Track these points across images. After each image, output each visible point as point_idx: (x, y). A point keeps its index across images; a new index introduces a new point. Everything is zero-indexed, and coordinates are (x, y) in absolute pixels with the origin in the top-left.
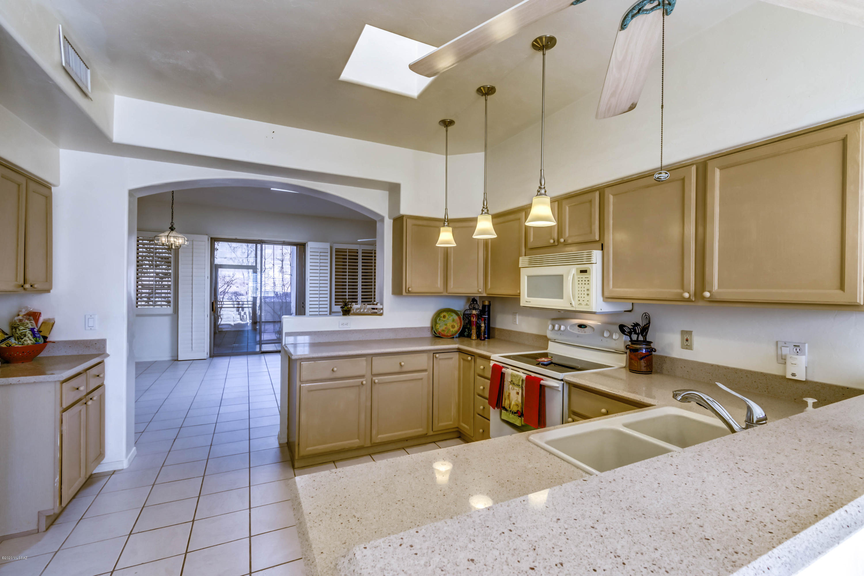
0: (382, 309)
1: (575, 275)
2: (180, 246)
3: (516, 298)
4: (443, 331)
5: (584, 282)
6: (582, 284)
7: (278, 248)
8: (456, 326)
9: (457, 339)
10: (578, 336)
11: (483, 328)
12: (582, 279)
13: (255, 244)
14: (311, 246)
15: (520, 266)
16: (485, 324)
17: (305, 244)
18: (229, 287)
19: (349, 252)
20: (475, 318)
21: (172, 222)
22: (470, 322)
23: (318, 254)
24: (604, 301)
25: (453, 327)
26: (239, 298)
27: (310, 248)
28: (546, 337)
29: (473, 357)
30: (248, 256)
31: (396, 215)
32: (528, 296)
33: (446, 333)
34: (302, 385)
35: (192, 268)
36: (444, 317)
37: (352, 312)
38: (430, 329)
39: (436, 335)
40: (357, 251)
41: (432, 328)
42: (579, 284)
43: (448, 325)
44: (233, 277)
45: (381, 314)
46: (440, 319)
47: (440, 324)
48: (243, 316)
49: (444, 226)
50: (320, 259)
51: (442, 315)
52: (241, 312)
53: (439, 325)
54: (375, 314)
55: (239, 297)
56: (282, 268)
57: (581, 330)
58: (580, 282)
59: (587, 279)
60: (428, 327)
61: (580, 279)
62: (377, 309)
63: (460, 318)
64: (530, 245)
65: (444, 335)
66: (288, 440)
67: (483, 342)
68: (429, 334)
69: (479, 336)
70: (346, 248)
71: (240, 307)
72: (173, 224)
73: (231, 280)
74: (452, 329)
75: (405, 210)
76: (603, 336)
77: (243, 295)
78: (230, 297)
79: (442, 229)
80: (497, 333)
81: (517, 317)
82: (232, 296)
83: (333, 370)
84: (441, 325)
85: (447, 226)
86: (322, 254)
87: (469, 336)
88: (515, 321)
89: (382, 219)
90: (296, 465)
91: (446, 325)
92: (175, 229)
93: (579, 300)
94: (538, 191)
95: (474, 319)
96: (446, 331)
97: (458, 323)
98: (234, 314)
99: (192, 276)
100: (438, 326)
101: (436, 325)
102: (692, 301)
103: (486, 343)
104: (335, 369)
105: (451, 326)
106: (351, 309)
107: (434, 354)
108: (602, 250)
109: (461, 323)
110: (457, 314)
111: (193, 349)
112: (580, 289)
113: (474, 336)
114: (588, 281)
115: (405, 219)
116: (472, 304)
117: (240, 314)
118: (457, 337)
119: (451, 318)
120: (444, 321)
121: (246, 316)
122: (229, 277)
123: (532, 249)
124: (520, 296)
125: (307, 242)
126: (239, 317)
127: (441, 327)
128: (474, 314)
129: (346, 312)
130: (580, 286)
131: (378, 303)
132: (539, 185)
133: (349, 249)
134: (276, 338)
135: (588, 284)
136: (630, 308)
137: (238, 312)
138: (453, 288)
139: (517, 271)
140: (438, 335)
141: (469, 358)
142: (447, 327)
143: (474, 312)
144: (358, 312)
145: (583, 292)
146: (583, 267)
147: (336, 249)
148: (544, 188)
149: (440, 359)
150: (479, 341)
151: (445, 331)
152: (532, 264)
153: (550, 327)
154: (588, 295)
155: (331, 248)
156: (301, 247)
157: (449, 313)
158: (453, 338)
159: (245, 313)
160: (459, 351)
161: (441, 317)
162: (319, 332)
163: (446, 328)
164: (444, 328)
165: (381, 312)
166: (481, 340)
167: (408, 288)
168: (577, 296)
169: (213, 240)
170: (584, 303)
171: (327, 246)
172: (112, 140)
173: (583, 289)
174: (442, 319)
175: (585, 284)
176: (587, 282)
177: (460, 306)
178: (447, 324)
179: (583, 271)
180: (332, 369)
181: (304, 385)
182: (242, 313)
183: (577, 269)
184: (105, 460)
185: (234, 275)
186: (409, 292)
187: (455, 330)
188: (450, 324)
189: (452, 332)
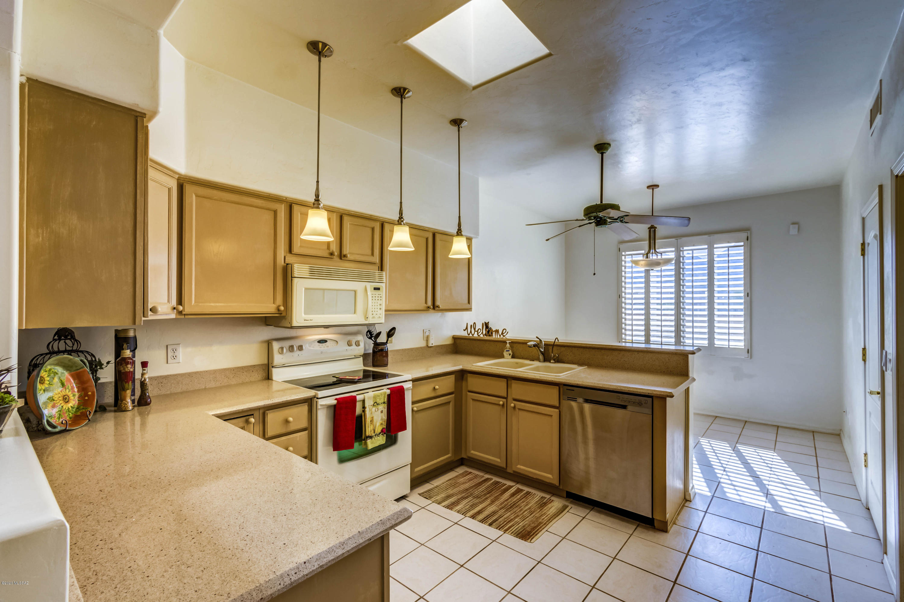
1: (369, 291)
5: (377, 298)
6: (375, 299)
12: (375, 295)
15: (294, 276)
25: (66, 399)
32: (305, 314)
36: (42, 380)
42: (372, 300)
43: (56, 397)
57: (322, 345)
58: (374, 298)
59: (380, 296)
61: (374, 296)
64: (295, 251)
74: (65, 406)
81: (180, 350)
88: (174, 359)
93: (373, 314)
97: (72, 388)
105: (61, 398)
112: (374, 304)
114: (381, 297)
116: (56, 340)
119: (56, 380)
123: (296, 255)
130: (374, 301)
135: (381, 300)
145: (376, 307)
146: (377, 285)
152: (314, 274)
154: (380, 309)
163: (55, 407)
168: (370, 310)
170: (376, 316)
173: (376, 304)
174: (40, 386)
175: (378, 300)
176: (379, 298)
178: (52, 396)
179: (377, 288)
183: (371, 286)
187: (72, 406)
188: (60, 395)
189: (69, 411)
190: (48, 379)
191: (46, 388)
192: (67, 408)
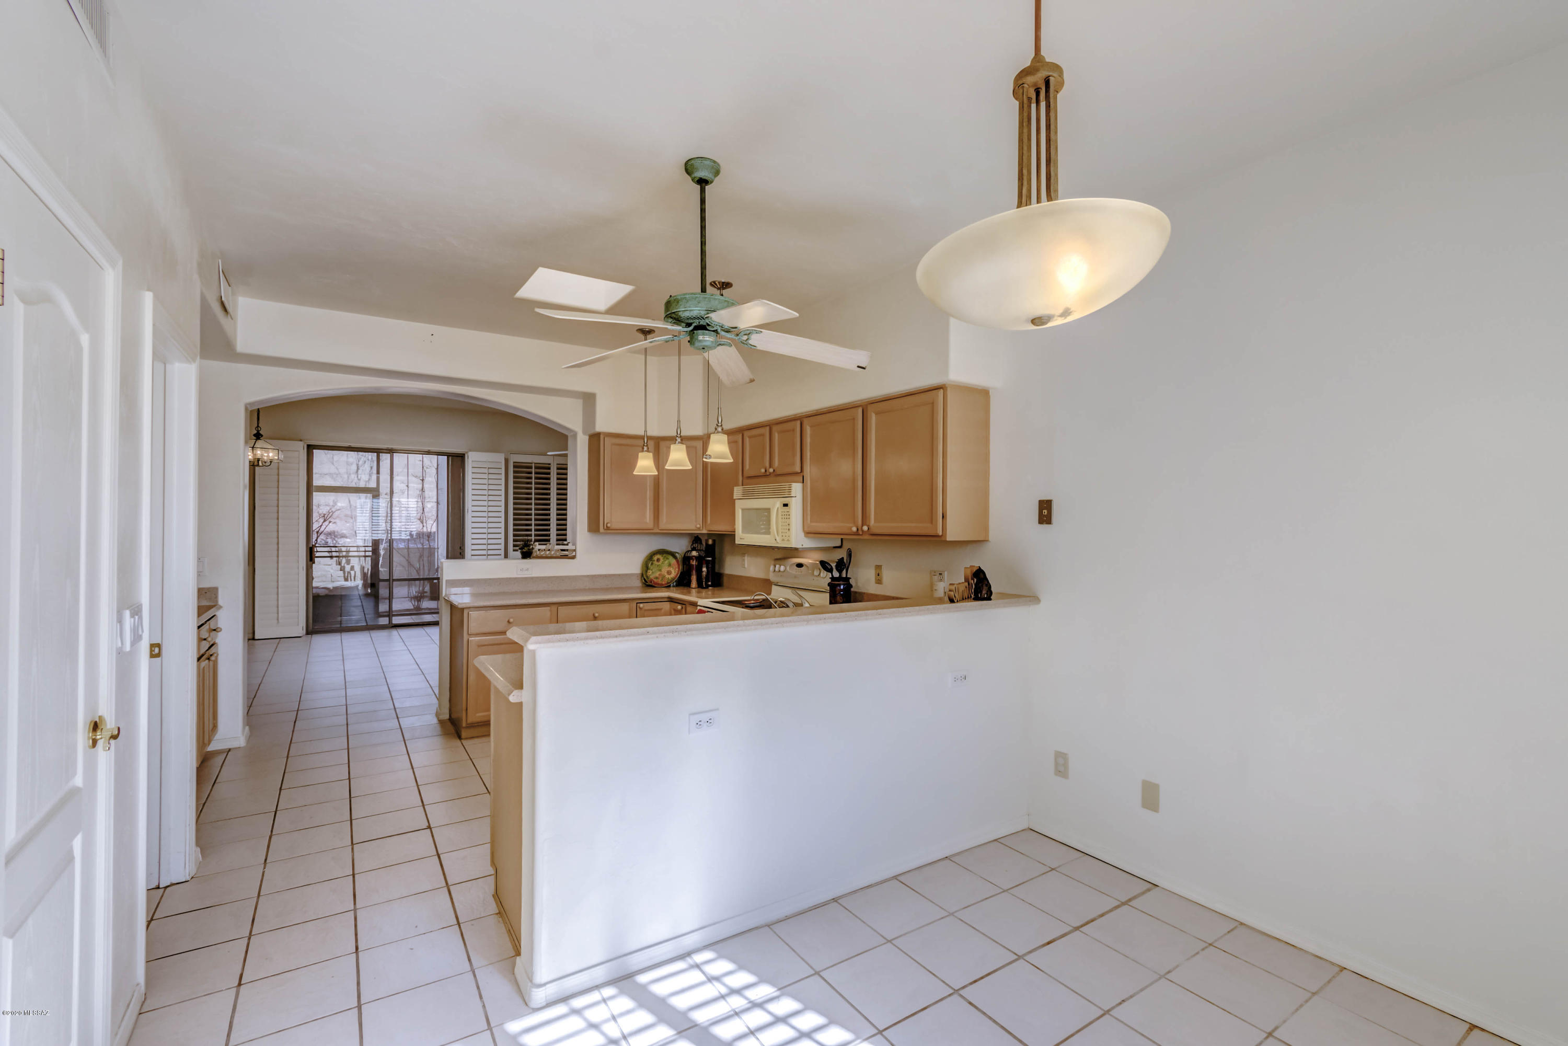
0: (575, 550)
1: (780, 509)
2: (271, 462)
3: (732, 536)
4: (657, 578)
5: (786, 517)
6: (784, 518)
7: (415, 459)
8: (673, 572)
9: (675, 589)
10: (795, 577)
11: (704, 574)
13: (376, 454)
14: (473, 459)
15: (735, 498)
16: (707, 568)
17: (464, 454)
18: (327, 523)
19: (536, 468)
20: (695, 561)
21: (258, 426)
22: (690, 567)
23: (486, 471)
24: (805, 536)
25: (669, 573)
26: (340, 543)
27: (473, 461)
28: (769, 580)
29: (684, 606)
30: (358, 469)
31: (592, 432)
32: (742, 532)
33: (660, 581)
34: (470, 639)
35: (278, 494)
36: (658, 560)
37: (534, 554)
38: (640, 577)
39: (647, 584)
40: (548, 465)
41: (642, 575)
42: (782, 518)
43: (663, 570)
44: (333, 506)
45: (574, 557)
46: (652, 564)
47: (652, 569)
48: (349, 573)
49: (643, 451)
50: (488, 479)
51: (655, 558)
52: (344, 567)
54: (566, 557)
55: (339, 540)
56: (423, 490)
57: (800, 569)
58: (783, 516)
59: (788, 514)
60: (636, 574)
61: (783, 513)
62: (567, 550)
63: (678, 561)
64: (746, 474)
65: (658, 584)
66: (450, 716)
67: (704, 591)
68: (638, 583)
69: (700, 585)
70: (530, 462)
71: (343, 557)
72: (259, 429)
73: (330, 511)
74: (667, 576)
75: (601, 426)
76: (813, 574)
77: (347, 537)
78: (323, 540)
79: (640, 454)
80: (725, 580)
81: (746, 558)
82: (327, 538)
83: (509, 622)
84: (653, 571)
85: (646, 451)
86: (491, 471)
87: (688, 585)
88: (744, 565)
89: (575, 435)
90: (464, 734)
91: (660, 570)
92: (262, 436)
93: (782, 536)
94: (716, 429)
95: (694, 563)
96: (661, 578)
97: (675, 568)
98: (332, 569)
99: (278, 506)
100: (650, 572)
101: (647, 572)
102: (859, 535)
103: (710, 593)
104: (511, 620)
105: (666, 572)
106: (534, 551)
107: (638, 604)
108: (803, 482)
109: (679, 568)
110: (675, 557)
111: (280, 621)
112: (783, 524)
113: (694, 583)
114: (790, 515)
115: (602, 437)
116: (694, 543)
117: (342, 569)
118: (674, 586)
119: (667, 562)
120: (658, 566)
121: (355, 572)
122: (327, 505)
123: (749, 477)
124: (735, 532)
125: (467, 452)
126: (343, 575)
127: (653, 574)
128: (694, 556)
129: (527, 554)
130: (783, 520)
131: (569, 543)
132: (717, 423)
133: (535, 463)
134: (412, 608)
135: (790, 518)
136: (839, 544)
137: (339, 567)
138: (666, 523)
139: (733, 502)
140: (649, 583)
141: (679, 607)
142: (661, 573)
143: (694, 553)
144: (543, 554)
145: (786, 528)
146: (786, 501)
147: (514, 462)
148: (721, 425)
149: (646, 610)
150: (700, 589)
151: (659, 578)
152: (747, 495)
153: (772, 568)
154: (790, 530)
155: (507, 461)
156: (457, 461)
157: (664, 555)
158: (669, 586)
159: (352, 568)
160: (671, 600)
161: (654, 561)
162: (490, 579)
163: (659, 575)
164: (657, 574)
165: (574, 554)
166: (703, 588)
167: (607, 523)
168: (780, 531)
169: (310, 448)
170: (792, 540)
171: (500, 458)
172: (236, 351)
173: (785, 524)
174: (655, 563)
175: (788, 519)
177: (680, 546)
179: (786, 505)
180: (507, 620)
181: (473, 639)
182: (348, 568)
183: (782, 502)
184: (218, 736)
185: (335, 503)
186: (608, 528)
191: (659, 563)
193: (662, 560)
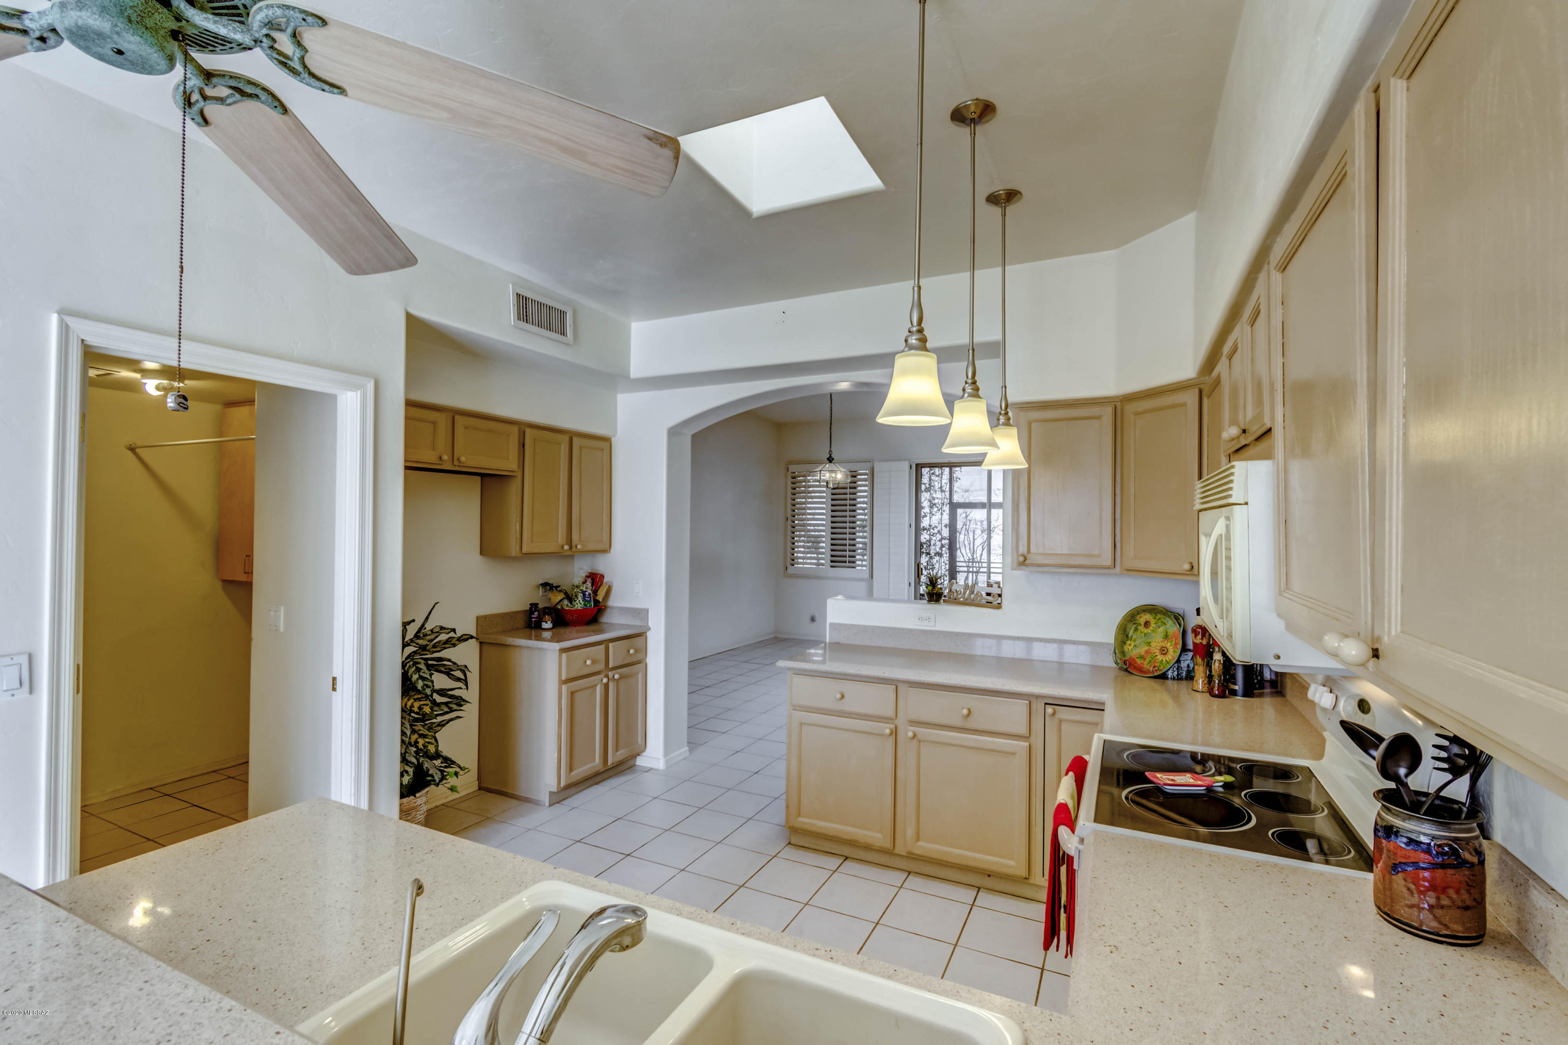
0: (1000, 594)
4: (1143, 657)
8: (1171, 650)
11: (1217, 666)
20: (1200, 636)
25: (1164, 651)
33: (1146, 665)
36: (1147, 624)
38: (1111, 650)
39: (1126, 665)
41: (1116, 647)
43: (1153, 645)
45: (999, 606)
46: (1136, 630)
47: (1135, 641)
51: (1141, 620)
53: (1133, 644)
65: (1143, 669)
68: (1108, 660)
74: (1160, 657)
84: (1138, 642)
91: (1149, 644)
92: (833, 459)
95: (1198, 640)
96: (1148, 660)
97: (1176, 644)
100: (1129, 645)
101: (1124, 642)
105: (1158, 648)
106: (943, 592)
109: (1178, 646)
110: (1176, 621)
113: (1200, 682)
119: (1162, 629)
120: (1145, 634)
127: (1134, 650)
140: (1129, 666)
142: (1149, 649)
150: (1209, 697)
151: (1145, 659)
157: (1159, 616)
161: (1140, 625)
163: (1147, 652)
164: (1142, 650)
165: (998, 600)
166: (1212, 694)
169: (920, 467)
174: (1141, 628)
178: (1150, 642)
181: (794, 711)
187: (1168, 660)
188: (1158, 644)
189: (1161, 663)
190: (1154, 626)
191: (1148, 633)
192: (1161, 659)
193: (1153, 622)
